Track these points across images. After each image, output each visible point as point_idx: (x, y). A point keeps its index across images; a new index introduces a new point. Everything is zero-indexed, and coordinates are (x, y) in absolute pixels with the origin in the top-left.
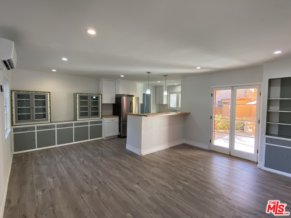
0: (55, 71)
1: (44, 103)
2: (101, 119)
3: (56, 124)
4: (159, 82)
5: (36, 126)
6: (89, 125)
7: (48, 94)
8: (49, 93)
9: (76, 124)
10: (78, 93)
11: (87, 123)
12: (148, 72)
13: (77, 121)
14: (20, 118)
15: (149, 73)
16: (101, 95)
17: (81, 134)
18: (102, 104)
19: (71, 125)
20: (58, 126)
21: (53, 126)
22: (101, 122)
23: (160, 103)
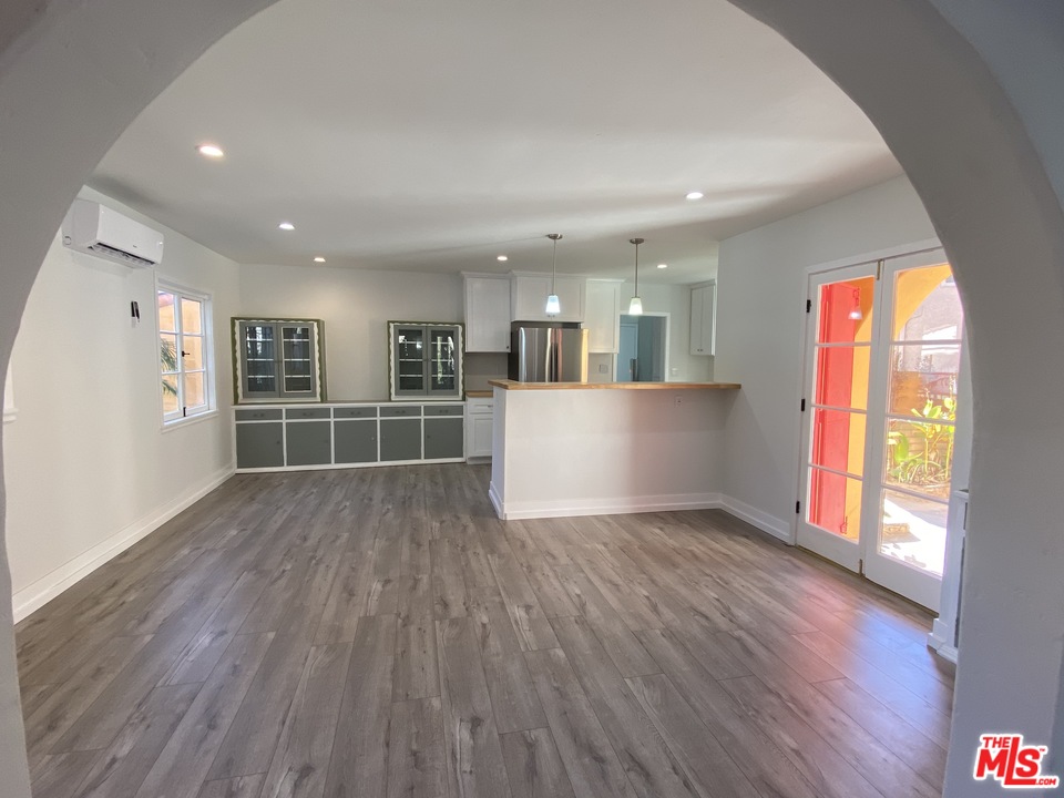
0: (322, 260)
1: (306, 349)
2: (464, 399)
3: (332, 406)
4: (661, 266)
5: (284, 407)
6: (422, 417)
7: (315, 324)
8: (317, 321)
9: (385, 411)
10: (393, 322)
11: (416, 411)
12: (550, 236)
13: (390, 401)
14: (253, 387)
15: (554, 237)
16: (463, 325)
17: (400, 439)
18: (467, 355)
19: (372, 411)
20: (339, 413)
21: (326, 413)
22: (459, 410)
23: (702, 353)
